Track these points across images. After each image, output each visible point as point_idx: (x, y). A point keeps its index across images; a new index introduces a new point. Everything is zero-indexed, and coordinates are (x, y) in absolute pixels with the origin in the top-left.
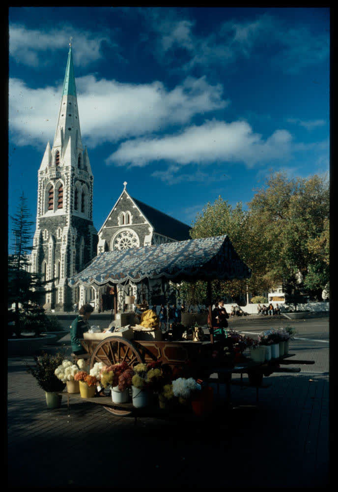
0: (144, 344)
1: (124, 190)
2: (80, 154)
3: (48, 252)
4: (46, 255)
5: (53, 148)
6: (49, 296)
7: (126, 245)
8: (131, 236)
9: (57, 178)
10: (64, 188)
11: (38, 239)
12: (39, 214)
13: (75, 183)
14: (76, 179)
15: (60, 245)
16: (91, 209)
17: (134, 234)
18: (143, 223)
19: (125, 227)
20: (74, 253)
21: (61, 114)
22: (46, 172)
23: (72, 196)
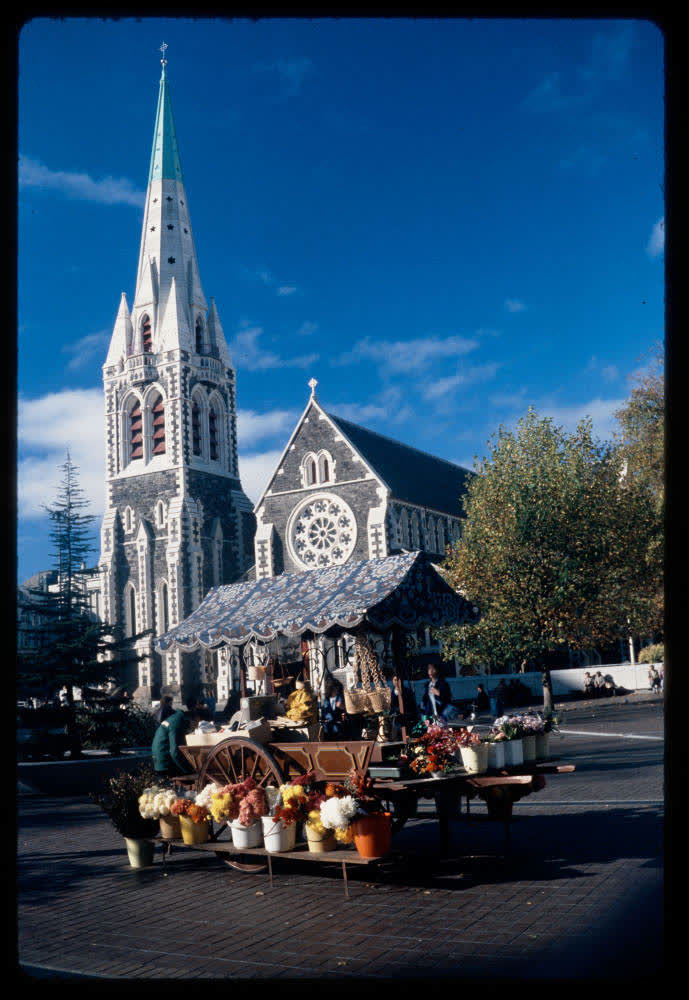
0: (285, 748)
1: (312, 400)
2: (199, 319)
3: (137, 562)
4: (132, 569)
5: (134, 309)
6: (144, 669)
7: (323, 534)
8: (335, 510)
9: (148, 382)
10: (167, 405)
11: (112, 531)
12: (111, 470)
13: (191, 388)
14: (194, 381)
15: (164, 542)
16: (234, 452)
17: (343, 505)
18: (363, 477)
19: (319, 490)
20: (199, 559)
21: (150, 226)
22: (123, 367)
23: (185, 422)
